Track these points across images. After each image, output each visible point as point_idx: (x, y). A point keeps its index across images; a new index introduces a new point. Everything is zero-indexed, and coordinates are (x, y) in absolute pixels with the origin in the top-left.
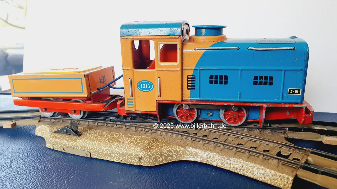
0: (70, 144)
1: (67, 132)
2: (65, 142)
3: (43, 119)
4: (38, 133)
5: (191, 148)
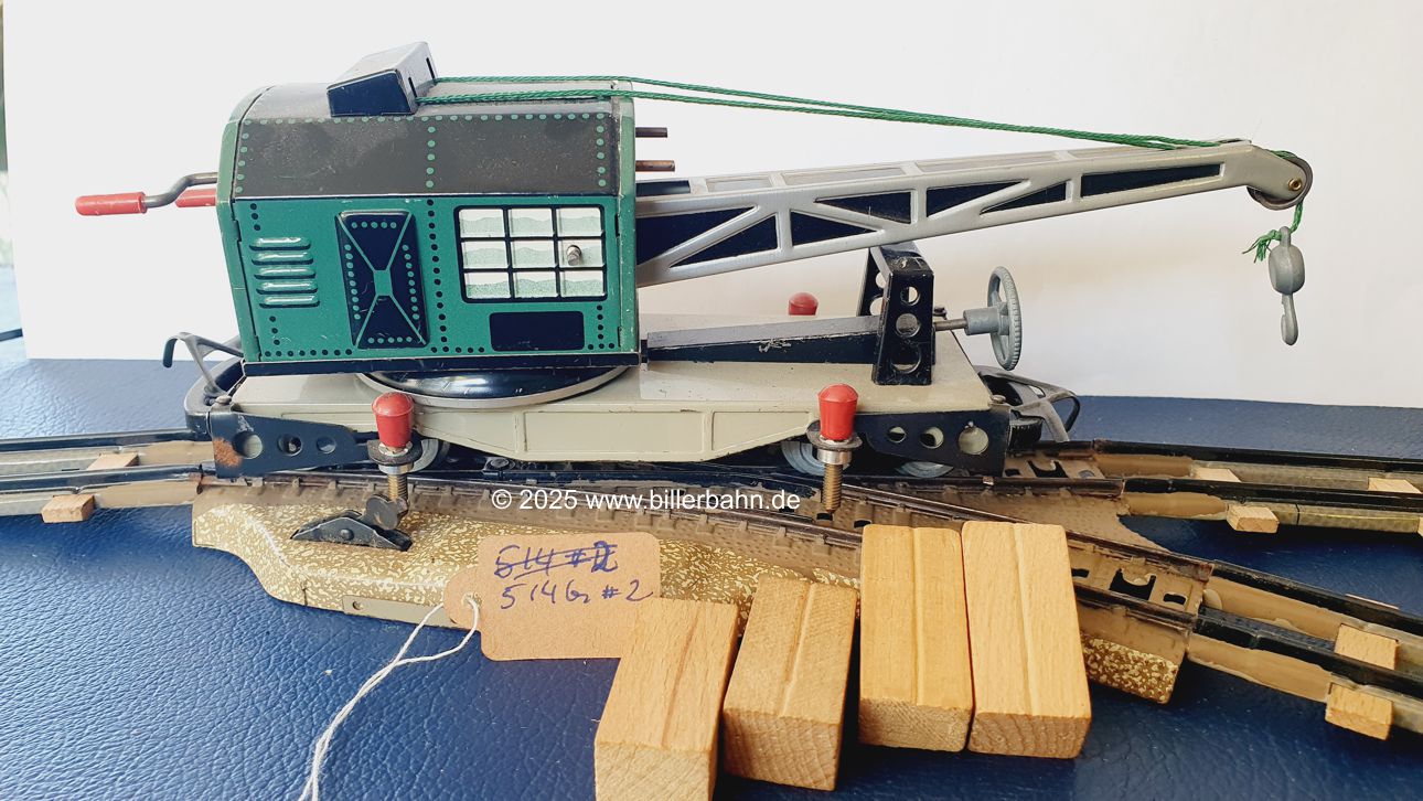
0: (381, 586)
1: (350, 538)
2: (358, 578)
4: (203, 537)
5: (833, 577)
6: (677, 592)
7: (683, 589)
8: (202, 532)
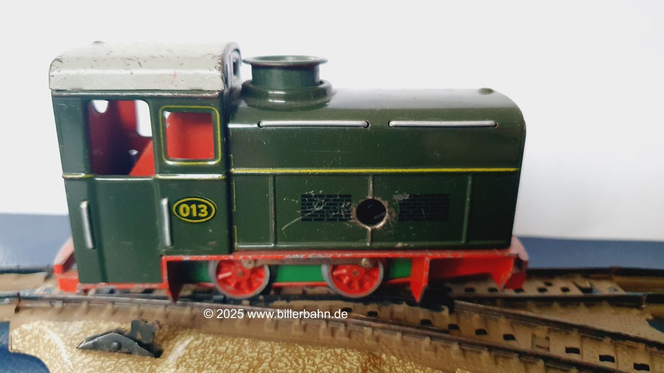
1: (119, 348)
3: (29, 301)
4: (16, 344)
8: (16, 341)
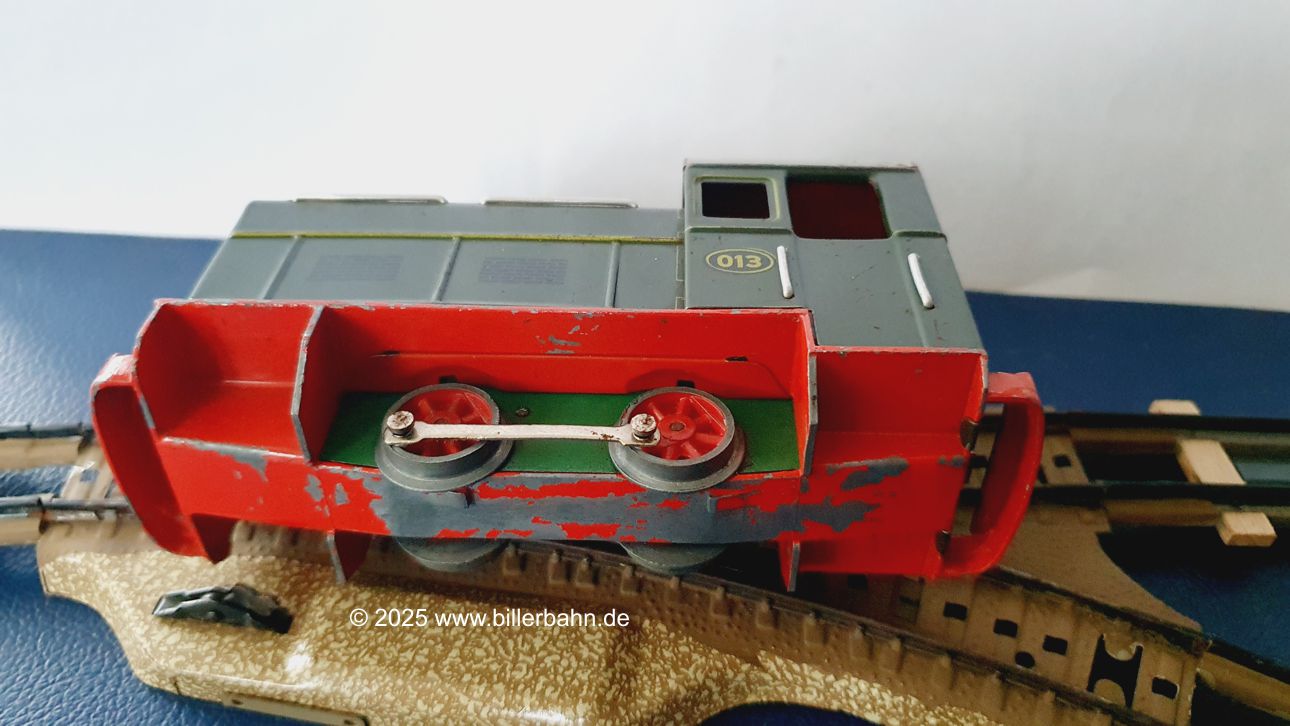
0: (260, 687)
1: (220, 619)
3: (59, 512)
4: (55, 586)
5: (780, 661)
6: (600, 710)
7: (608, 704)
8: (53, 581)
